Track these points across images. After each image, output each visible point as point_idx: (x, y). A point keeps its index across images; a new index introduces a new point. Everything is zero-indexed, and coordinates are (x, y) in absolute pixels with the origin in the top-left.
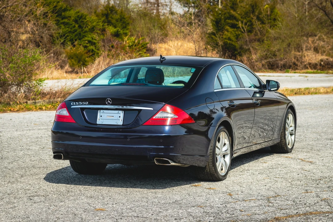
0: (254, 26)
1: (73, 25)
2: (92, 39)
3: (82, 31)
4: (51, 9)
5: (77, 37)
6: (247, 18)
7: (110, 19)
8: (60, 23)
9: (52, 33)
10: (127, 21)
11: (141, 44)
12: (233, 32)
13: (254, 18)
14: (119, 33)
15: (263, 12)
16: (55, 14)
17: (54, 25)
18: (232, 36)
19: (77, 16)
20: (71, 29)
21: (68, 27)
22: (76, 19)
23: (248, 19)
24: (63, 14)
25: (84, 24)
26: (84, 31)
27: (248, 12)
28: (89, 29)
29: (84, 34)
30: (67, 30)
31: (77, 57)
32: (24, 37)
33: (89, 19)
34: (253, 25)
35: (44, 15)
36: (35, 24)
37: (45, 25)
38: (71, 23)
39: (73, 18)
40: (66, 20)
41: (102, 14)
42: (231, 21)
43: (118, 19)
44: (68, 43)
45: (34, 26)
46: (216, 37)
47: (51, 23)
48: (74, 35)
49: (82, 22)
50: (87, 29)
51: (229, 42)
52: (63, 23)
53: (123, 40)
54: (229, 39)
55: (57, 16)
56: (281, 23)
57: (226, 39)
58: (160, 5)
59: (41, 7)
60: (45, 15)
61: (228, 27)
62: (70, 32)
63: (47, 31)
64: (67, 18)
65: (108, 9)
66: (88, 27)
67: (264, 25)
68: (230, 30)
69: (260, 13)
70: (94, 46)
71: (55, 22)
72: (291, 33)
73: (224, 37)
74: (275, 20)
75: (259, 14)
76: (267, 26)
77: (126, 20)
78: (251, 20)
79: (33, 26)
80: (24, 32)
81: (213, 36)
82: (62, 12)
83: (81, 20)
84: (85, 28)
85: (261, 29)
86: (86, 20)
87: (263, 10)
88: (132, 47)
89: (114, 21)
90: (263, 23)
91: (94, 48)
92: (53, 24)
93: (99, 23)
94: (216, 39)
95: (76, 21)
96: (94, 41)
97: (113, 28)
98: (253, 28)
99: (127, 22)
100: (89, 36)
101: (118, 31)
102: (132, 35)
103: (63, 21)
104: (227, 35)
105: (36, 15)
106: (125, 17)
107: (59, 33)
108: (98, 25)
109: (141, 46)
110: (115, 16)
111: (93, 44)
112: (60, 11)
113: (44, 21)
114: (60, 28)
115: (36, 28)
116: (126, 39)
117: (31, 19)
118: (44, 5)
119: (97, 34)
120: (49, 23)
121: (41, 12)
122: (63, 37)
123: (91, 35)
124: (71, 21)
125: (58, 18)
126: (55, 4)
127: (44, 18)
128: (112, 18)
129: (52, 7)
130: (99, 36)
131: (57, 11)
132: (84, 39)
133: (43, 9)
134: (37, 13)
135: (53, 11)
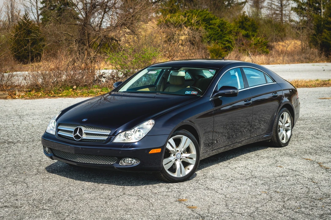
1: (217, 29)
2: (230, 39)
3: (223, 33)
5: (219, 37)
7: (244, 25)
8: (208, 28)
9: (202, 35)
11: (264, 42)
12: (329, 33)
14: (248, 35)
16: (205, 22)
17: (204, 29)
18: (328, 36)
20: (215, 32)
21: (213, 31)
22: (219, 25)
24: (211, 22)
25: (225, 29)
26: (224, 34)
28: (228, 32)
30: (212, 33)
31: (216, 52)
32: (183, 38)
33: (228, 25)
35: (196, 23)
36: (190, 29)
37: (197, 29)
38: (216, 28)
39: (217, 25)
40: (212, 26)
41: (239, 22)
42: (328, 26)
43: (250, 25)
44: (212, 42)
45: (190, 30)
46: (316, 37)
47: (202, 28)
48: (217, 36)
49: (223, 27)
50: (226, 32)
51: (325, 40)
52: (210, 28)
53: (251, 39)
54: (326, 38)
55: (206, 23)
57: (323, 38)
58: (283, 15)
59: (195, 17)
60: (198, 23)
61: (325, 30)
62: (214, 34)
63: (198, 34)
64: (213, 25)
65: (243, 19)
66: (227, 31)
68: (327, 32)
70: (230, 44)
71: (204, 27)
73: (322, 37)
77: (256, 25)
79: (189, 30)
80: (183, 35)
81: (315, 37)
83: (222, 26)
84: (225, 31)
86: (226, 26)
88: (256, 44)
89: (247, 27)
91: (230, 46)
93: (235, 28)
94: (317, 38)
95: (219, 27)
96: (231, 40)
97: (245, 31)
99: (256, 27)
100: (228, 37)
101: (248, 33)
102: (257, 36)
103: (210, 27)
104: (325, 36)
105: (191, 23)
106: (255, 24)
107: (206, 35)
108: (235, 29)
109: (263, 44)
110: (248, 23)
111: (230, 42)
112: (208, 20)
113: (197, 27)
114: (208, 31)
115: (191, 31)
116: (253, 39)
117: (188, 25)
118: (198, 15)
119: (233, 36)
120: (200, 28)
121: (195, 20)
122: (209, 37)
123: (229, 36)
124: (216, 26)
125: (206, 25)
126: (205, 15)
127: (197, 25)
128: (246, 24)
129: (203, 17)
130: (234, 37)
131: (206, 20)
132: (223, 39)
133: (197, 18)
134: (192, 21)
135: (204, 20)
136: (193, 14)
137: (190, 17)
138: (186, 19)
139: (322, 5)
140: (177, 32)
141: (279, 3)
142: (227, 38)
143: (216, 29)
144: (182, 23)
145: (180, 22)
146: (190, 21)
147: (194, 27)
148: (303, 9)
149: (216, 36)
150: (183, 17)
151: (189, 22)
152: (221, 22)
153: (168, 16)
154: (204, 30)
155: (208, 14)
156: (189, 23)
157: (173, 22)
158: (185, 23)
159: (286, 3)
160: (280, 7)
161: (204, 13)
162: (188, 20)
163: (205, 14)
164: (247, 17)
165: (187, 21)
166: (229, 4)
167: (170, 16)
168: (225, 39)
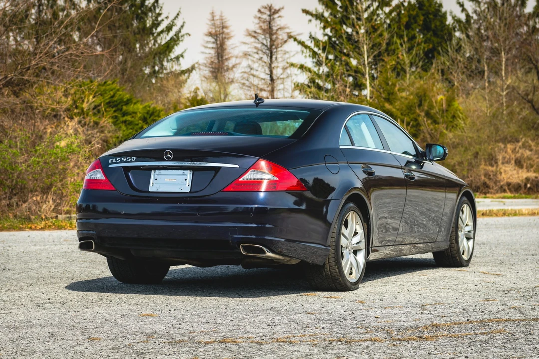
0: (422, 128)
1: (140, 125)
4: (107, 99)
6: (410, 114)
8: (119, 122)
9: (107, 137)
13: (421, 114)
15: (435, 105)
16: (113, 108)
17: (111, 124)
19: (146, 111)
21: (131, 129)
22: (144, 116)
23: (412, 116)
24: (124, 108)
27: (411, 106)
30: (130, 133)
32: (63, 143)
34: (420, 126)
35: (94, 109)
36: (80, 122)
37: (96, 124)
38: (137, 122)
39: (139, 115)
40: (128, 118)
45: (80, 125)
47: (106, 121)
52: (125, 122)
55: (115, 111)
56: (463, 120)
59: (91, 97)
60: (97, 109)
63: (98, 134)
64: (130, 114)
67: (436, 125)
69: (431, 107)
71: (111, 120)
72: (479, 137)
74: (454, 117)
75: (430, 109)
76: (442, 127)
78: (418, 118)
79: (77, 126)
82: (122, 106)
83: (152, 118)
85: (433, 132)
87: (436, 103)
90: (435, 122)
92: (109, 122)
98: (420, 130)
103: (124, 118)
105: (83, 109)
107: (118, 137)
112: (119, 103)
113: (94, 118)
115: (82, 129)
117: (75, 115)
118: (95, 93)
120: (103, 122)
121: (91, 104)
124: (137, 118)
125: (116, 114)
126: (112, 93)
127: (95, 114)
129: (107, 97)
131: (115, 103)
133: (94, 100)
134: (84, 106)
135: (109, 103)
137: (78, 95)
138: (70, 100)
139: (367, 76)
140: (49, 130)
141: (267, 74)
143: (138, 124)
146: (80, 105)
147: (88, 119)
148: (319, 88)
151: (77, 107)
152: (147, 109)
154: (110, 127)
155: (118, 90)
156: (77, 111)
158: (68, 110)
159: (282, 74)
160: (270, 82)
161: (108, 87)
162: (75, 102)
163: (112, 90)
165: (72, 106)
166: (154, 73)
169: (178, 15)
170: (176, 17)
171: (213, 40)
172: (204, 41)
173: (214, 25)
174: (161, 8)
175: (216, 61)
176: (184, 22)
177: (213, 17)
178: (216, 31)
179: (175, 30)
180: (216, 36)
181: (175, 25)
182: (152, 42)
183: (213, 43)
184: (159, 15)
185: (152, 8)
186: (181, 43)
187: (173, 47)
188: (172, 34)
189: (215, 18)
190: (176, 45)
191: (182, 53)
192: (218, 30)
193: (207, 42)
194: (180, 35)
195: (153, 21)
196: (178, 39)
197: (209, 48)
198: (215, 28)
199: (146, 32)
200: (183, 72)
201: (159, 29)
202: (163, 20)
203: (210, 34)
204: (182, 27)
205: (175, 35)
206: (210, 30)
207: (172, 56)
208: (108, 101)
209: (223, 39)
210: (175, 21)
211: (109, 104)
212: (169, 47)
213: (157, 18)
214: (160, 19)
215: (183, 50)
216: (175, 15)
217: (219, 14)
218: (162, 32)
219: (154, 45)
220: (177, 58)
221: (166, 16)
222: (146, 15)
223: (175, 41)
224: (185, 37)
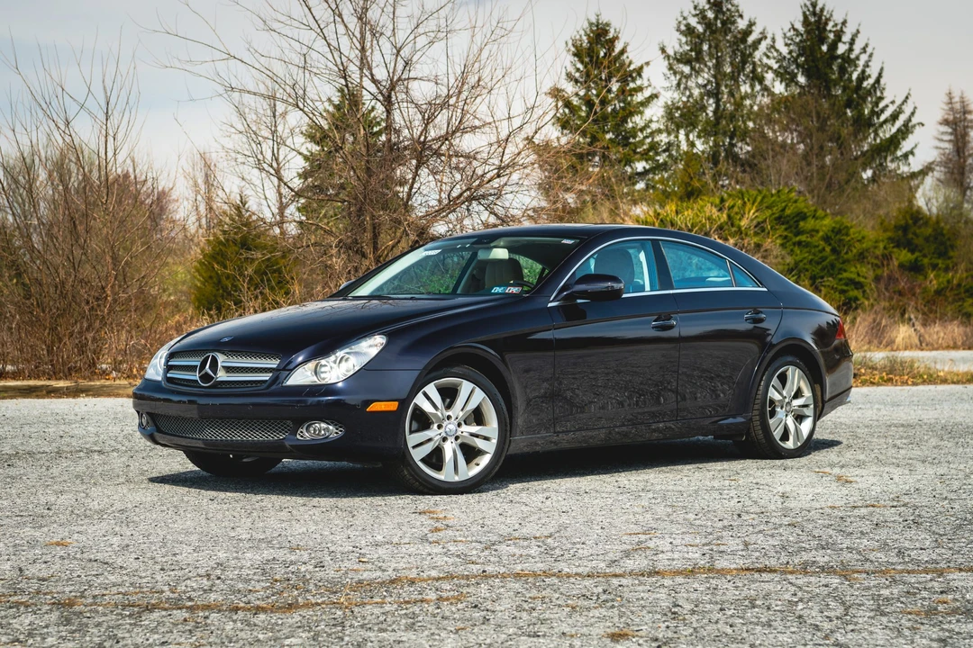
1: (820, 248)
2: (859, 275)
3: (836, 259)
4: (775, 213)
5: (826, 271)
7: (910, 236)
8: (790, 243)
10: (949, 239)
14: (919, 264)
16: (783, 224)
17: (778, 246)
19: (831, 229)
20: (814, 254)
21: (808, 252)
22: (827, 235)
24: (802, 224)
25: (844, 246)
26: (841, 261)
28: (855, 256)
29: (841, 266)
30: (805, 258)
33: (857, 235)
35: (755, 227)
37: (758, 246)
38: (817, 244)
39: (821, 234)
40: (803, 238)
41: (896, 226)
43: (930, 235)
47: (772, 243)
48: (820, 267)
49: (841, 240)
50: (850, 255)
52: (799, 243)
53: (926, 278)
55: (786, 229)
59: (752, 211)
60: (760, 227)
62: (810, 261)
64: (808, 233)
65: (908, 217)
66: (852, 251)
70: (861, 291)
71: (779, 241)
77: (948, 237)
82: (797, 221)
83: (838, 237)
84: (847, 253)
86: (849, 238)
88: (943, 292)
89: (919, 241)
91: (860, 297)
92: (775, 245)
93: (878, 245)
95: (827, 239)
96: (862, 280)
97: (909, 255)
99: (948, 243)
100: (853, 269)
101: (916, 260)
102: (946, 269)
103: (798, 239)
105: (739, 227)
106: (945, 232)
107: (784, 265)
108: (876, 247)
109: (962, 290)
110: (923, 229)
111: (859, 286)
112: (793, 218)
113: (756, 239)
114: (792, 252)
116: (932, 276)
117: (730, 235)
118: (760, 206)
119: (870, 266)
120: (768, 243)
121: (752, 220)
122: (792, 270)
123: (856, 268)
124: (817, 239)
125: (786, 233)
126: (783, 204)
127: (756, 234)
128: (915, 234)
129: (775, 210)
130: (874, 270)
131: (787, 219)
132: (840, 276)
133: (756, 214)
134: (742, 223)
135: (778, 219)
136: (746, 199)
137: (736, 209)
138: (724, 217)
142: (850, 273)
143: (817, 246)
144: (711, 229)
145: (704, 225)
146: (737, 222)
147: (746, 241)
149: (817, 269)
150: (714, 210)
151: (733, 225)
152: (834, 225)
153: (670, 208)
154: (777, 251)
155: (795, 201)
156: (733, 229)
157: (683, 226)
158: (721, 228)
161: (782, 198)
162: (729, 217)
163: (785, 201)
164: (919, 210)
165: (727, 223)
166: (876, 178)
167: (674, 209)
168: (845, 275)
169: (907, 98)
170: (905, 101)
171: (950, 130)
172: (938, 131)
173: (952, 109)
174: (884, 89)
175: (956, 158)
176: (915, 108)
177: (951, 99)
178: (955, 118)
179: (902, 118)
180: (956, 124)
181: (903, 111)
182: (872, 135)
183: (951, 134)
184: (881, 98)
185: (872, 91)
186: (910, 136)
187: (900, 144)
188: (899, 123)
189: (954, 101)
190: (904, 139)
191: (913, 149)
192: (958, 116)
193: (943, 133)
194: (910, 124)
195: (873, 108)
196: (907, 130)
197: (946, 141)
198: (954, 114)
199: (864, 124)
200: (913, 175)
201: (883, 118)
202: (887, 106)
203: (946, 122)
204: (913, 114)
205: (904, 125)
206: (946, 117)
207: (899, 153)
208: (777, 215)
209: (966, 127)
210: (903, 107)
211: (780, 219)
212: (894, 142)
213: (877, 104)
214: (881, 105)
215: (914, 145)
216: (903, 98)
217: (960, 94)
218: (885, 121)
219: (875, 139)
220: (906, 156)
221: (891, 100)
222: (864, 100)
223: (903, 133)
224: (917, 127)
